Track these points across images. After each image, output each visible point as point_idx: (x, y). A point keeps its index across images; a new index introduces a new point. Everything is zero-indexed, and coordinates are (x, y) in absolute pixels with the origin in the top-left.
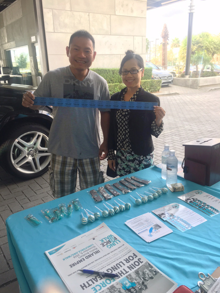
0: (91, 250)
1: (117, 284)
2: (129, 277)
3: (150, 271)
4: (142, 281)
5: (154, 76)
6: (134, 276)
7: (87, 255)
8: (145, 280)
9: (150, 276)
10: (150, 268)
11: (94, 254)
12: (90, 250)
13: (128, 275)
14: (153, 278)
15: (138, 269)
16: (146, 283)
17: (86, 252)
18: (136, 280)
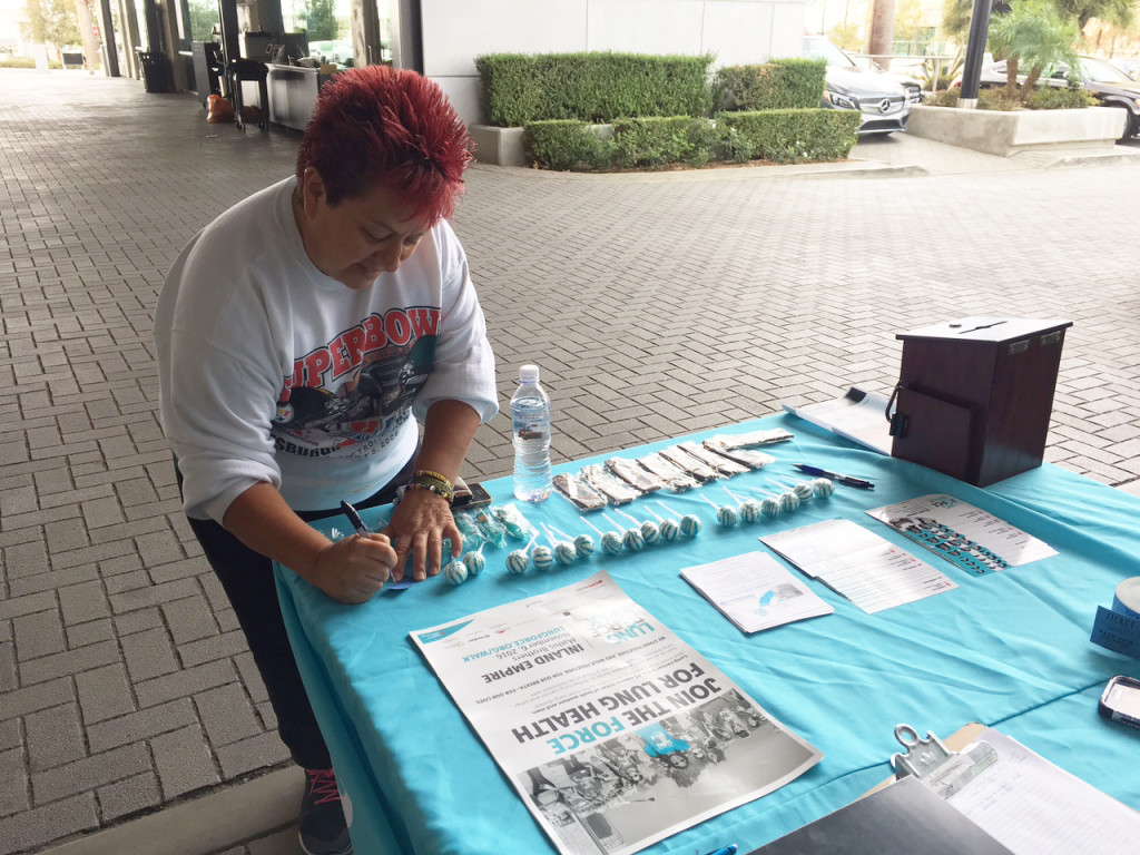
0: (556, 641)
1: (629, 739)
2: (670, 724)
3: (741, 715)
4: (709, 739)
5: (831, 96)
6: (685, 723)
7: (541, 654)
8: (721, 737)
9: (738, 729)
10: (741, 709)
11: (563, 653)
12: (551, 643)
13: (667, 719)
14: (747, 735)
15: (702, 706)
16: (720, 746)
17: (538, 647)
18: (690, 733)
